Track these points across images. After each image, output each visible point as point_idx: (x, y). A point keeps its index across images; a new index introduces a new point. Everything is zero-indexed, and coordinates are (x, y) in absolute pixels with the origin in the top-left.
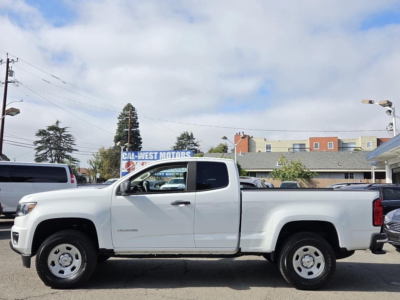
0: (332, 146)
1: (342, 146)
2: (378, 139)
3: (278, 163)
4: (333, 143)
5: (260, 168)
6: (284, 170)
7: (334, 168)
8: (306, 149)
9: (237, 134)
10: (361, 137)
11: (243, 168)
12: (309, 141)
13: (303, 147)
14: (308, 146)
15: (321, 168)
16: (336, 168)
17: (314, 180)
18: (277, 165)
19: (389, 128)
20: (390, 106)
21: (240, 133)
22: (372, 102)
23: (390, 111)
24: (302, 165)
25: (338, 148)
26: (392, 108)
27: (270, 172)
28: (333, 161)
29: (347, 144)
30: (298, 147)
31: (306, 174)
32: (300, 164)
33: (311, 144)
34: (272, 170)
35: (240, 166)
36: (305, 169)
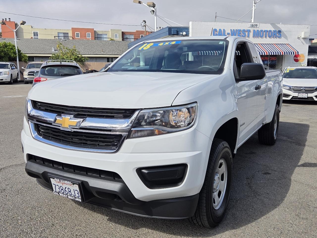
0: (89, 36)
1: (97, 36)
2: (122, 32)
3: (54, 49)
4: (90, 33)
5: (38, 53)
6: (61, 55)
7: (99, 54)
8: (69, 38)
9: (3, 19)
10: (111, 30)
11: (23, 53)
12: (71, 31)
13: (66, 35)
14: (70, 34)
15: (89, 54)
16: (101, 54)
17: (86, 63)
18: (53, 51)
19: (143, 24)
20: (154, 7)
21: (6, 19)
22: (141, 2)
23: (153, 11)
24: (77, 51)
25: (94, 37)
26: (155, 9)
27: (50, 57)
28: (98, 48)
29: (100, 35)
30: (62, 35)
31: (80, 59)
32: (75, 50)
33: (73, 33)
34: (51, 55)
35: (20, 51)
36: (79, 54)
